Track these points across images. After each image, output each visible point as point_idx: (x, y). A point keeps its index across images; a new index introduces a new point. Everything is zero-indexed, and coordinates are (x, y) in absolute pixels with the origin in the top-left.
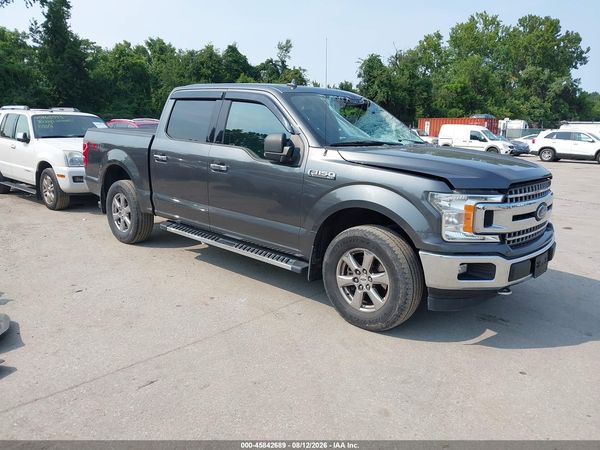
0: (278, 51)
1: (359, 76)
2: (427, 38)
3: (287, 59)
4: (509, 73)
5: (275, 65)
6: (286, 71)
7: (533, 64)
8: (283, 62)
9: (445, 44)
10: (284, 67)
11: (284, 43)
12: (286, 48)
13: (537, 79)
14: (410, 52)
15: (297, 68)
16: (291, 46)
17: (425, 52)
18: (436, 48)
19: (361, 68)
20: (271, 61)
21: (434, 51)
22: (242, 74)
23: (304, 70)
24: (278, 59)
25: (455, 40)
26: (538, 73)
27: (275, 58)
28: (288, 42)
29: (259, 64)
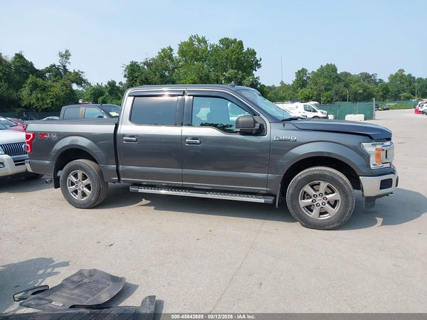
0: (60, 58)
1: (125, 76)
2: (163, 50)
3: (67, 64)
4: (219, 74)
5: (58, 69)
6: (68, 74)
7: (232, 68)
8: (64, 67)
9: (176, 54)
10: (65, 70)
11: (64, 53)
12: (66, 56)
13: (236, 77)
14: (153, 59)
15: (76, 71)
16: (69, 55)
17: (163, 60)
18: (170, 57)
19: (125, 71)
20: (54, 66)
21: (169, 59)
22: (31, 76)
23: (82, 72)
24: (59, 64)
25: (182, 52)
26: (236, 73)
27: (57, 64)
28: (67, 51)
29: (44, 68)
